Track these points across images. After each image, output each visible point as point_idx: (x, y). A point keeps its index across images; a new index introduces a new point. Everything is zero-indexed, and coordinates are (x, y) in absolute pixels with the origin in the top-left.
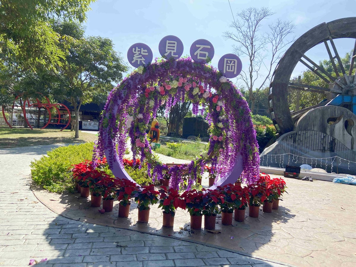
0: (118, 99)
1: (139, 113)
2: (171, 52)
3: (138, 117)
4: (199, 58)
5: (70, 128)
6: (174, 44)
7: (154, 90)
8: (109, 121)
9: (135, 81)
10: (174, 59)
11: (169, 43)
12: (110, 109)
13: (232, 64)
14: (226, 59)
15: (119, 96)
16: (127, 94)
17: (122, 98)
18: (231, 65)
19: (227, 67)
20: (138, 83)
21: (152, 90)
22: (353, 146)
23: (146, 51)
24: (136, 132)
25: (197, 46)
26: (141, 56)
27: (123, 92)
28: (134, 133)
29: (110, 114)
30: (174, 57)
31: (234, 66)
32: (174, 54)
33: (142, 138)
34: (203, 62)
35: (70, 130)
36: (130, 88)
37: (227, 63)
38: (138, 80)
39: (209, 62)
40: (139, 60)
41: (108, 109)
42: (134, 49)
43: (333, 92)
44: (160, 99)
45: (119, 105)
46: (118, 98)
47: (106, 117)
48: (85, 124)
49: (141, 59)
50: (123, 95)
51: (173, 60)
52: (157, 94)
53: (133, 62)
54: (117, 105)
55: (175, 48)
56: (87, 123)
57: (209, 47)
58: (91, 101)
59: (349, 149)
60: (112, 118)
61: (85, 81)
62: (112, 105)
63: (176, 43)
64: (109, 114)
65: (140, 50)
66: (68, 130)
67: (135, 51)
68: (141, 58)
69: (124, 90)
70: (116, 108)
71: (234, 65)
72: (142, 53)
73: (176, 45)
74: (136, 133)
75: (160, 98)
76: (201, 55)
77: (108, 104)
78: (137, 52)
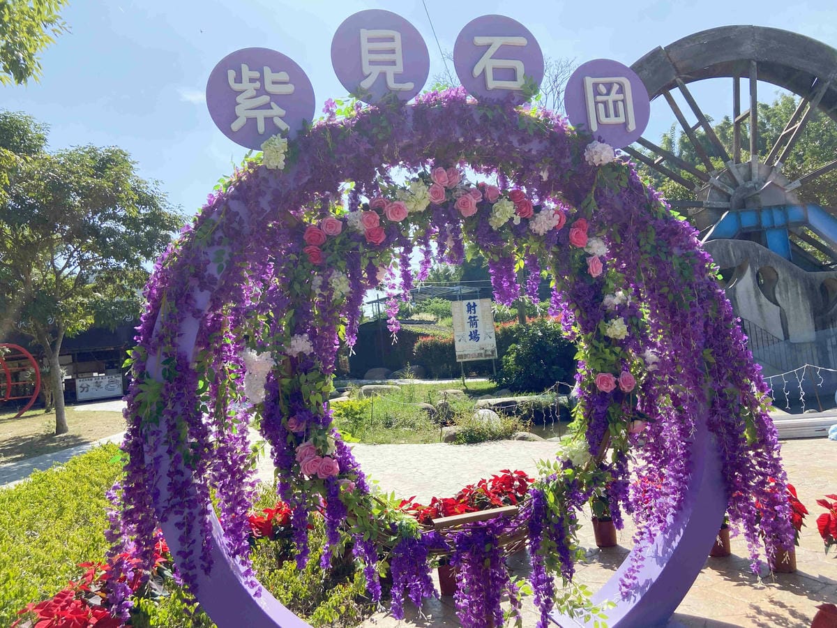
0: (192, 289)
1: (292, 335)
2: (383, 75)
3: (289, 351)
4: (492, 84)
5: (43, 406)
6: (392, 39)
7: (340, 229)
8: (164, 391)
9: (257, 202)
10: (400, 97)
11: (370, 40)
12: (161, 338)
13: (614, 96)
14: (589, 81)
15: (196, 275)
16: (231, 263)
17: (213, 280)
18: (610, 99)
19: (601, 106)
20: (268, 209)
21: (331, 232)
22: (788, 331)
23: (283, 76)
24: (292, 414)
25: (480, 41)
26: (265, 99)
27: (211, 256)
28: (284, 420)
29: (169, 358)
30: (400, 91)
31: (623, 101)
32: (399, 78)
33: (320, 438)
34: (511, 100)
35: (42, 411)
36: (238, 233)
37: (597, 93)
38: (269, 197)
39: (530, 95)
40: (261, 115)
41: (154, 339)
42: (232, 74)
43: (711, 209)
44: (370, 263)
45: (200, 311)
46: (194, 283)
47: (148, 377)
48: (85, 385)
49: (268, 113)
50: (213, 270)
51: (398, 101)
52: (354, 244)
53: (236, 126)
54: (193, 316)
55: (398, 57)
56: (89, 383)
57: (521, 41)
58: (90, 322)
59: (779, 341)
60: (178, 374)
61: (66, 271)
62: (171, 316)
63: (397, 36)
64: (164, 358)
65: (256, 74)
66: (38, 412)
67: (239, 79)
68: (267, 106)
69: (217, 248)
70: (191, 329)
71: (621, 97)
72: (270, 88)
73: (397, 45)
74: (292, 420)
75: (370, 258)
76: (500, 74)
77: (152, 318)
78: (246, 85)
